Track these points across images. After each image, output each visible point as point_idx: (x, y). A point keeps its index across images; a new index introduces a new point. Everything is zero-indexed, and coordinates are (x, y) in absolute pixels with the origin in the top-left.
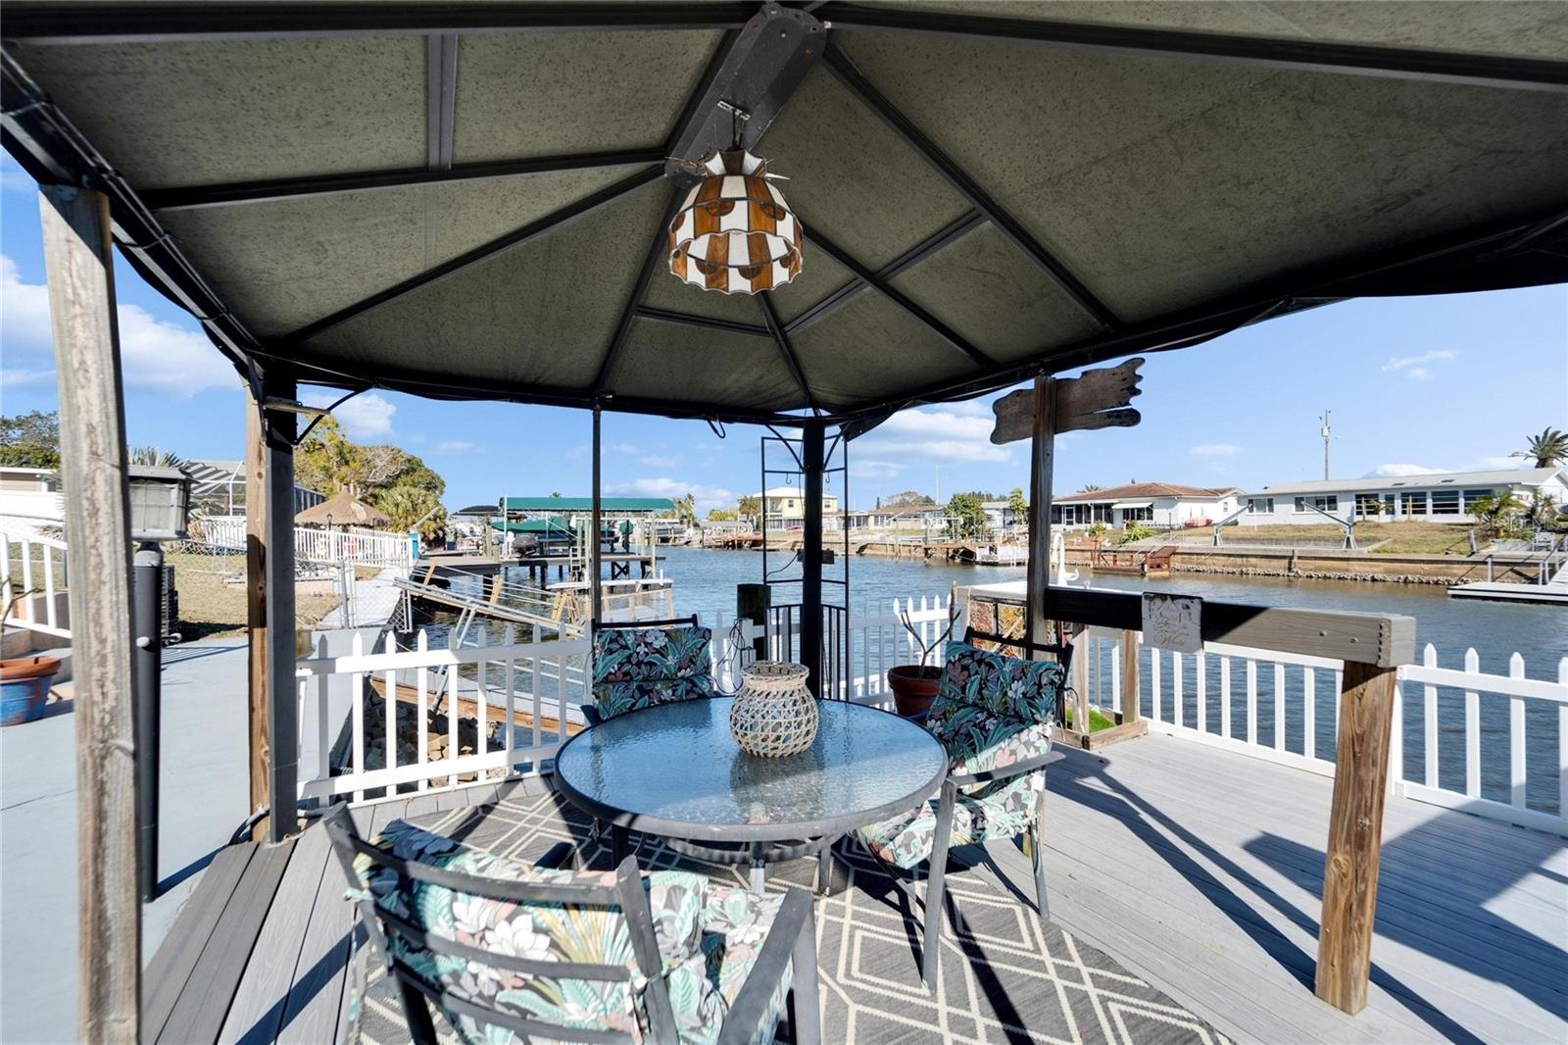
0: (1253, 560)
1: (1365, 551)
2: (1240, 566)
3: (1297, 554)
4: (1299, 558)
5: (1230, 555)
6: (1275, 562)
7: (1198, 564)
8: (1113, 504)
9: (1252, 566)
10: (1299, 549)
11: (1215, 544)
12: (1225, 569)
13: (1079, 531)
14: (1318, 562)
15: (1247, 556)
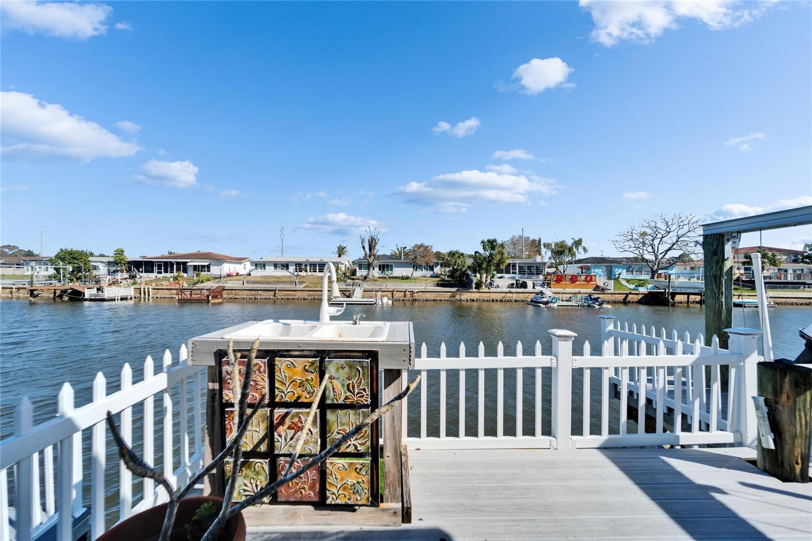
0: (260, 292)
1: (301, 287)
2: (254, 295)
3: (277, 289)
4: (279, 290)
5: (250, 290)
6: (269, 293)
7: (236, 295)
8: (187, 262)
9: (259, 295)
10: (279, 286)
11: (243, 284)
12: (248, 297)
13: (166, 277)
14: (285, 292)
15: (258, 290)
